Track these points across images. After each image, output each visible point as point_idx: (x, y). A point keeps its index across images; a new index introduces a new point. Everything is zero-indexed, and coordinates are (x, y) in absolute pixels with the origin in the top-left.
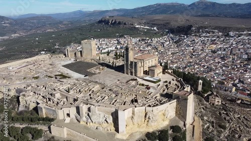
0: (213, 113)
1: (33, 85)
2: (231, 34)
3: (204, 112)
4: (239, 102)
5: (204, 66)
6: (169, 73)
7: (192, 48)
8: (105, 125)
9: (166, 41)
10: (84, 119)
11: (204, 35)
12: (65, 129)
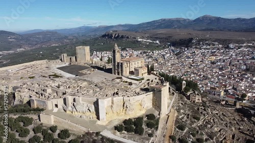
0: (191, 108)
1: (29, 84)
2: (231, 46)
3: (182, 106)
4: (224, 103)
5: (200, 75)
6: (154, 74)
7: (192, 59)
8: (88, 113)
9: (167, 53)
10: (70, 108)
11: (204, 47)
12: (52, 117)
